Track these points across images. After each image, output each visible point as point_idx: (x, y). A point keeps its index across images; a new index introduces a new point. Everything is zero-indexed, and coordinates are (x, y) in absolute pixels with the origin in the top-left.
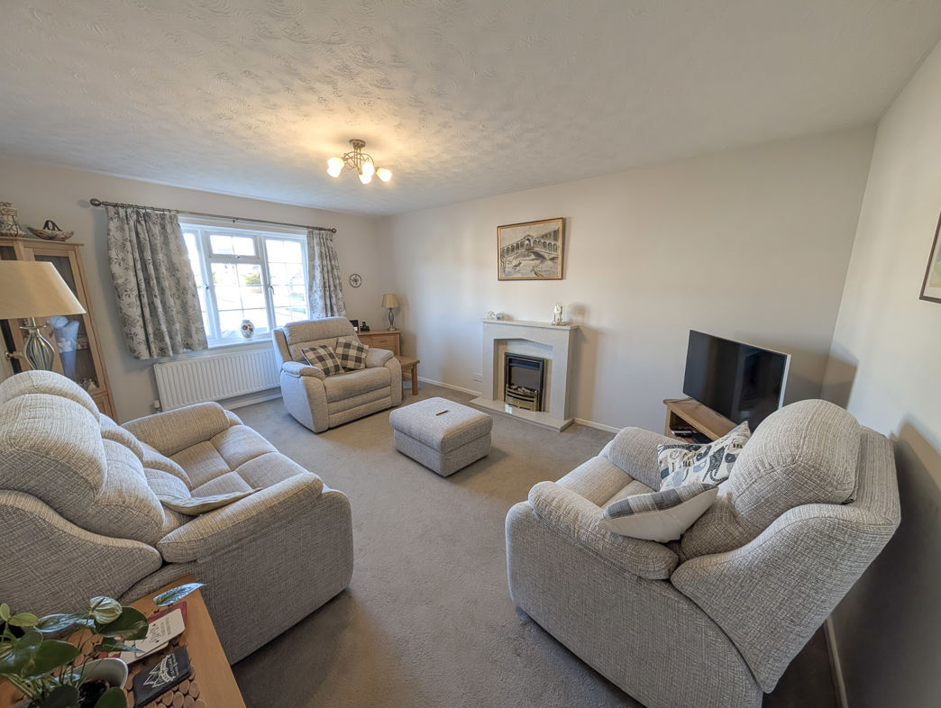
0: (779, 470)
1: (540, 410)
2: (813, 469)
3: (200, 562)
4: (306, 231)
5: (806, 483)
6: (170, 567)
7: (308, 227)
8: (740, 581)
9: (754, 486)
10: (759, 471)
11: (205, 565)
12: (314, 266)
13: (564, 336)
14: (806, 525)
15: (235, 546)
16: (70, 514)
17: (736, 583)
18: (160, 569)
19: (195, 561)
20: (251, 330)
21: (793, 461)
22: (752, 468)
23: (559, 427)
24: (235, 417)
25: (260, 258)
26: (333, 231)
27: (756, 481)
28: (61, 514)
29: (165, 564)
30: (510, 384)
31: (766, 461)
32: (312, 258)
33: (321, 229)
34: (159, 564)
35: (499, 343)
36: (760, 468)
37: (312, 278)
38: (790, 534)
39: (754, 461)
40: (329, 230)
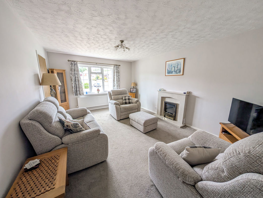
0: (242, 154)
1: (175, 120)
2: (258, 158)
3: (69, 145)
4: (113, 66)
5: (254, 163)
6: (63, 144)
7: (114, 65)
8: (220, 195)
9: (231, 159)
10: (234, 153)
11: (70, 146)
12: (115, 75)
13: (184, 97)
14: (249, 181)
15: (77, 143)
16: (46, 128)
17: (218, 195)
18: (61, 144)
19: (68, 144)
20: (99, 91)
21: (249, 152)
22: (231, 151)
23: (180, 127)
24: (90, 112)
25: (102, 73)
26: (120, 66)
27: (232, 157)
28: (44, 128)
29: (62, 143)
30: (166, 111)
31: (237, 149)
32: (114, 73)
33: (117, 65)
34: (61, 143)
35: (163, 98)
36: (234, 152)
37: (114, 78)
38: (242, 183)
39: (233, 149)
40: (119, 65)
